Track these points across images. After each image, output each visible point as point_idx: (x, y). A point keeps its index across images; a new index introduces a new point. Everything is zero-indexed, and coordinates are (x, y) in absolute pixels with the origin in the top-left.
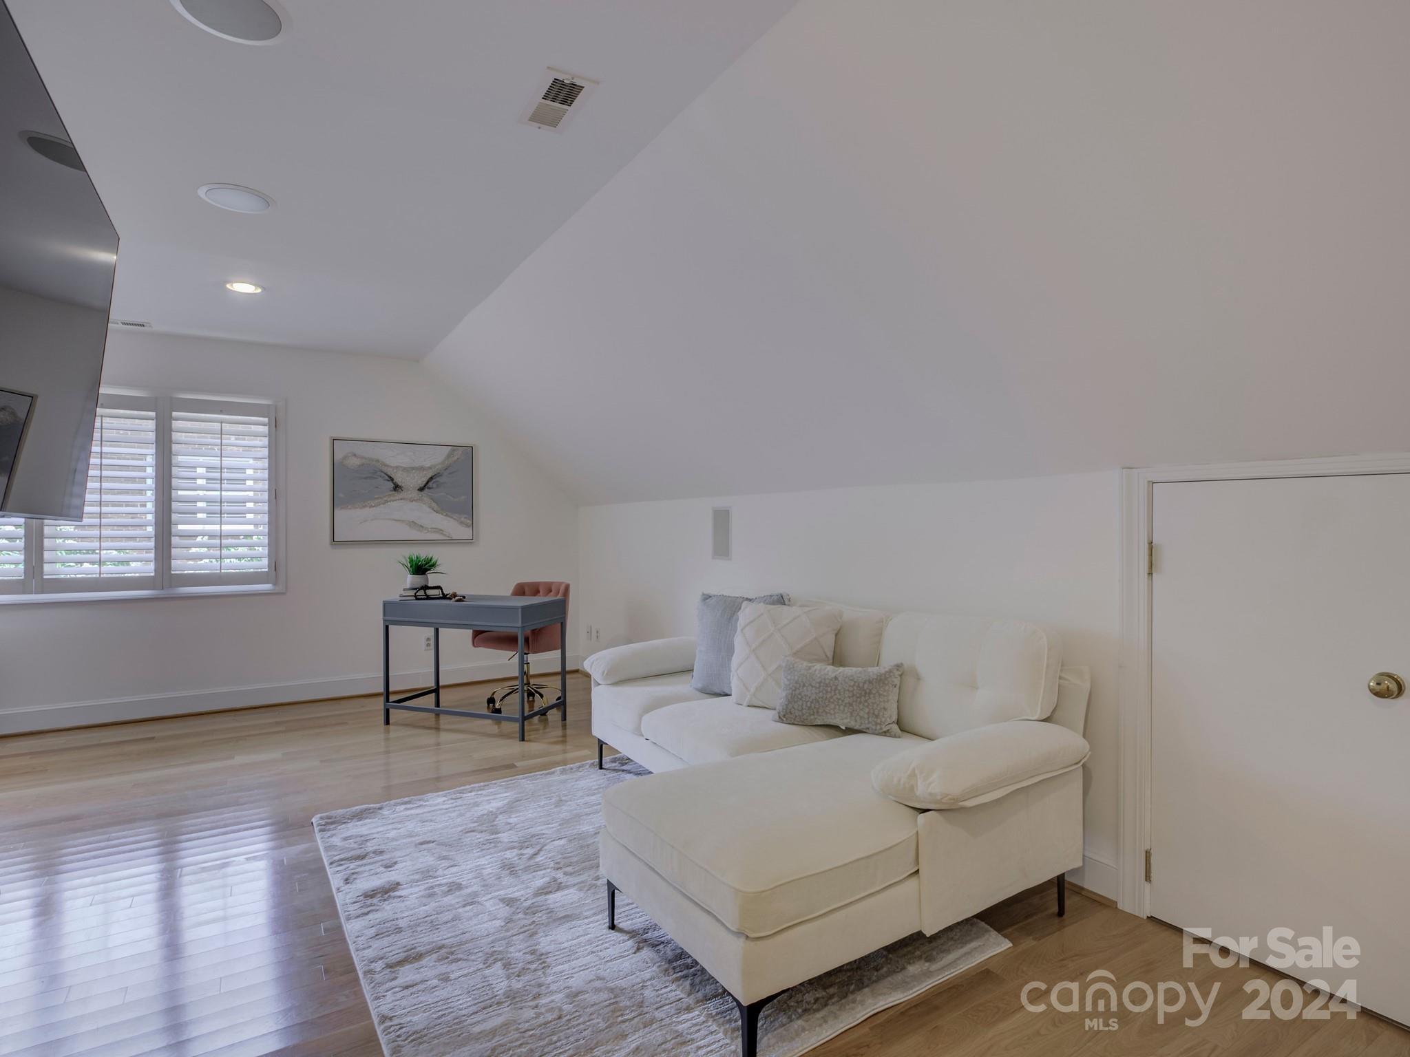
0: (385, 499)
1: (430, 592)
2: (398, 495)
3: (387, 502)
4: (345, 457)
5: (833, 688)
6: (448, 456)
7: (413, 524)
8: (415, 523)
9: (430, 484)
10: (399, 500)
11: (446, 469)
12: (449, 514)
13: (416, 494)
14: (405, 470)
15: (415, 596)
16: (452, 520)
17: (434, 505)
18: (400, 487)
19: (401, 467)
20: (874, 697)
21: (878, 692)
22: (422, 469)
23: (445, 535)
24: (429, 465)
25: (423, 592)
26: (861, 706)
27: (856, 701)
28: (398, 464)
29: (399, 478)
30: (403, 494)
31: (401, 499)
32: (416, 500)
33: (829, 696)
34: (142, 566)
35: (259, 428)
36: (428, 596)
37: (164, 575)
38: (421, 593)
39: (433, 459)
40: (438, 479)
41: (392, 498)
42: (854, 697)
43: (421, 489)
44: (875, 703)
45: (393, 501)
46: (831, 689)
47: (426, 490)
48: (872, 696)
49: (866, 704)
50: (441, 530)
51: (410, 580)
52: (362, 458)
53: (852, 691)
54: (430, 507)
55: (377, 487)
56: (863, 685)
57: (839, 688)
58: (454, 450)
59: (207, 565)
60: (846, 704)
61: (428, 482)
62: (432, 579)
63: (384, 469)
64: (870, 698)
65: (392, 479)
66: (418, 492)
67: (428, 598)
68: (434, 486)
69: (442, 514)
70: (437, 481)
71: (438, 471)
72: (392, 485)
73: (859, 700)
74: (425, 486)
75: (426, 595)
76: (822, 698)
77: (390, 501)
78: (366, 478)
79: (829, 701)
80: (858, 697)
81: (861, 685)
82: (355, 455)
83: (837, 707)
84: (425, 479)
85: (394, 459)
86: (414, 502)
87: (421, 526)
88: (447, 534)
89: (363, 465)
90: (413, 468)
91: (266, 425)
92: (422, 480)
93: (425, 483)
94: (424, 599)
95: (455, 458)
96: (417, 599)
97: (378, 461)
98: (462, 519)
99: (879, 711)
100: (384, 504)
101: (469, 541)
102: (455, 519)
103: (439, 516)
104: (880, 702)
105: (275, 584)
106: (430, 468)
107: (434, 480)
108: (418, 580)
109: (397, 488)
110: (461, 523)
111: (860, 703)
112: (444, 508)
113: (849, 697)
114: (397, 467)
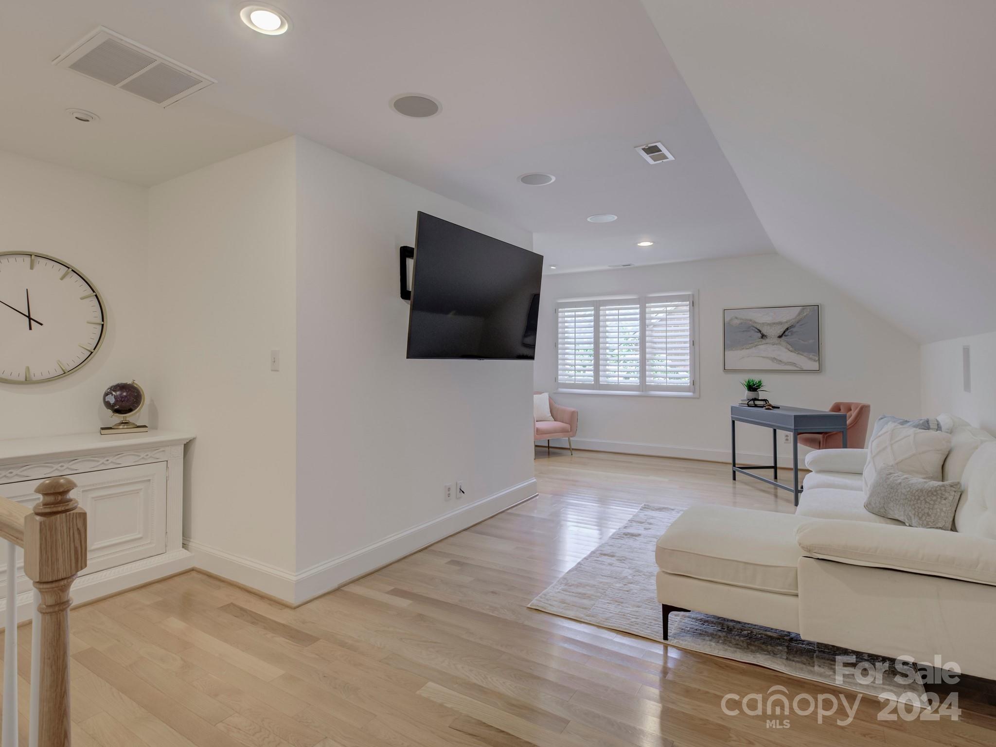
0: (756, 344)
1: (757, 403)
2: (764, 341)
3: (757, 345)
4: (731, 320)
5: (895, 490)
6: (799, 314)
7: (774, 359)
8: (776, 359)
9: (786, 333)
10: (764, 344)
11: (798, 322)
12: (801, 353)
13: (776, 340)
14: (769, 324)
15: (748, 404)
16: (802, 356)
17: (789, 347)
18: (766, 336)
19: (766, 323)
20: (921, 503)
21: (925, 499)
22: (780, 323)
23: (797, 367)
24: (785, 321)
25: (753, 402)
26: (910, 508)
27: (907, 503)
28: (763, 322)
29: (765, 331)
30: (767, 341)
31: (767, 344)
32: (777, 344)
33: (891, 496)
34: (635, 381)
35: (685, 307)
36: (755, 405)
37: (643, 385)
38: (752, 402)
39: (788, 316)
40: (791, 329)
41: (760, 343)
42: (907, 500)
43: (780, 337)
44: (920, 508)
45: (761, 345)
46: (894, 491)
47: (783, 337)
48: (919, 501)
49: (913, 507)
50: (794, 364)
51: (746, 394)
52: (741, 319)
53: (906, 495)
54: (786, 348)
55: (750, 337)
56: (915, 493)
57: (899, 491)
58: (803, 309)
59: (661, 381)
60: (901, 504)
61: (784, 332)
62: (762, 395)
63: (755, 325)
64: (917, 503)
65: (760, 331)
66: (779, 339)
67: (756, 406)
68: (790, 334)
69: (795, 353)
70: (792, 331)
71: (792, 324)
72: (760, 335)
73: (909, 502)
74: (782, 335)
75: (754, 404)
76: (887, 496)
77: (759, 345)
78: (744, 331)
79: (891, 500)
80: (908, 501)
81: (914, 491)
82: (736, 318)
83: (895, 505)
84: (782, 330)
85: (761, 318)
86: (775, 346)
87: (780, 361)
88: (799, 367)
89: (742, 323)
90: (774, 323)
91: (687, 306)
92: (780, 331)
93: (782, 332)
94: (753, 406)
95: (805, 314)
96: (749, 406)
97: (751, 320)
98: (811, 356)
99: (923, 515)
100: (755, 347)
101: (819, 371)
102: (805, 356)
103: (793, 354)
104: (925, 507)
105: (694, 392)
106: (787, 322)
107: (789, 331)
108: (752, 395)
109: (763, 336)
110: (810, 359)
111: (910, 505)
112: (797, 349)
113: (903, 499)
114: (763, 324)
